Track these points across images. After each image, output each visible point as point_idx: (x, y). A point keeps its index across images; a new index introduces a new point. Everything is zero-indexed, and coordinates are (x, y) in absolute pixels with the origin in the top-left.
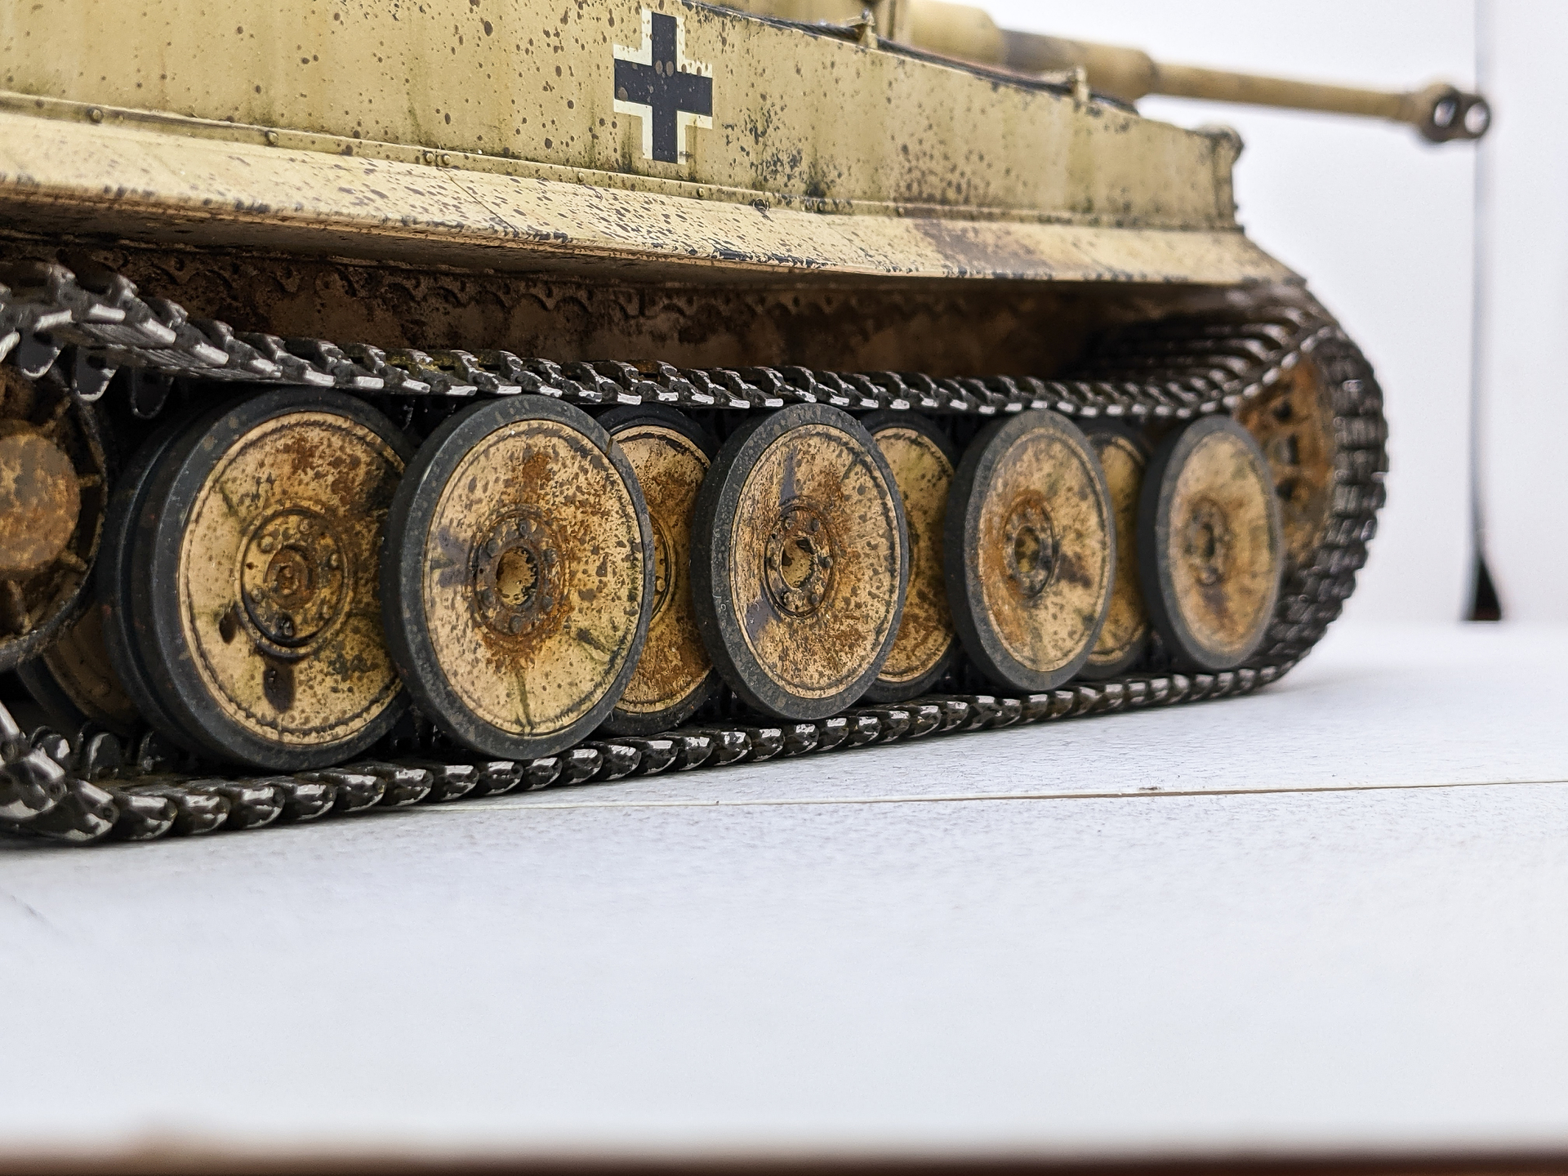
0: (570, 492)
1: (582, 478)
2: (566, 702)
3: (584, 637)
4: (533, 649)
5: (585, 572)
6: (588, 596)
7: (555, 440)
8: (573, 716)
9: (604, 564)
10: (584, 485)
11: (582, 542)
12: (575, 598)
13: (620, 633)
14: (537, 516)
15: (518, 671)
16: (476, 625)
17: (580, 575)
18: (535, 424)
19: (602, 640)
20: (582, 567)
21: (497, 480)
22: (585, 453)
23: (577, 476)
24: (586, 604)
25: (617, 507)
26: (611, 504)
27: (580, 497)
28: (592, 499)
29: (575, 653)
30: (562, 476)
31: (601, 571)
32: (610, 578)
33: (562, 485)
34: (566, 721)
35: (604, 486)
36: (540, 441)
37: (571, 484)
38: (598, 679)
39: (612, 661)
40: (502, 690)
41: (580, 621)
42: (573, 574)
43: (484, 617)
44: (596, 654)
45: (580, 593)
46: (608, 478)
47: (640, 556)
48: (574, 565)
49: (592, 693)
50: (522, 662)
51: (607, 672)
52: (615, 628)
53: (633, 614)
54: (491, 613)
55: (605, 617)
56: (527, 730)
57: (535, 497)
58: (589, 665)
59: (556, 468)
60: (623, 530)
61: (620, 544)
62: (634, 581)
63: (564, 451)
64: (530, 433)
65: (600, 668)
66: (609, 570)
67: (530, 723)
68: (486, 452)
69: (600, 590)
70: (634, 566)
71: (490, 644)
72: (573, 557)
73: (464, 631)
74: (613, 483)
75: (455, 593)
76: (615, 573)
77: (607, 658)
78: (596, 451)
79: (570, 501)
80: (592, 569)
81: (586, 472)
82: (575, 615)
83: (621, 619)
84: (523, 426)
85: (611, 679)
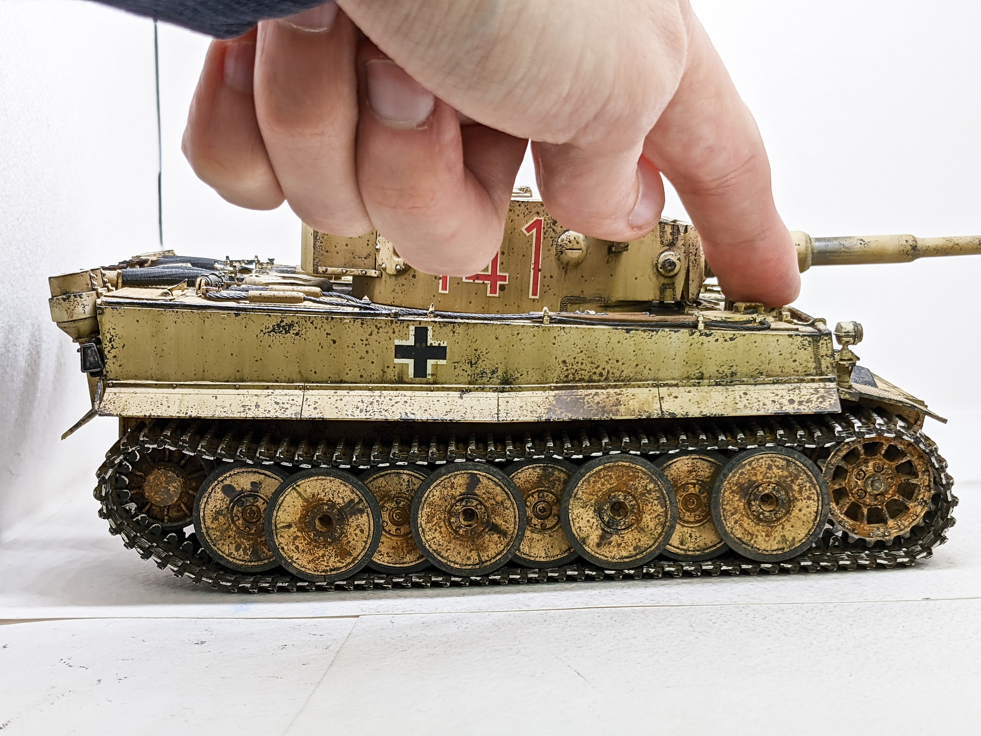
0: (325, 558)
1: (326, 564)
2: (284, 504)
3: (289, 526)
4: (303, 510)
5: (302, 543)
6: (296, 538)
7: (344, 564)
8: (280, 501)
9: (298, 550)
10: (323, 563)
11: (309, 550)
12: (299, 534)
13: (279, 536)
14: (330, 544)
15: (305, 500)
16: (330, 500)
17: (302, 541)
18: (356, 562)
19: (283, 530)
20: (304, 544)
21: (354, 540)
22: (331, 570)
23: (328, 563)
24: (295, 535)
25: (308, 567)
26: (310, 566)
27: (321, 559)
28: (317, 562)
29: (289, 519)
30: (332, 559)
31: (297, 548)
32: (293, 548)
33: (330, 557)
34: (282, 498)
35: (316, 568)
36: (349, 560)
37: (327, 560)
38: (277, 518)
39: (276, 526)
40: (309, 490)
41: (293, 529)
42: (305, 539)
43: (328, 505)
44: (283, 524)
45: (299, 537)
46: (318, 571)
47: (290, 561)
48: (306, 542)
49: (277, 513)
50: (305, 504)
51: (276, 522)
52: (281, 536)
53: (279, 545)
54: (326, 507)
55: (286, 536)
56: (295, 486)
57: (335, 547)
58: (283, 520)
59: (336, 559)
60: (300, 563)
61: (297, 559)
62: (285, 553)
63: (339, 565)
64: (355, 559)
65: (278, 522)
66: (295, 550)
67: (294, 488)
68: (366, 542)
69: (293, 542)
70: (289, 557)
71: (321, 499)
72: (309, 544)
73: (333, 495)
74: (315, 571)
75: (344, 502)
76: (293, 550)
77: (278, 526)
78: (329, 573)
79: (323, 556)
80: (300, 546)
81: (326, 566)
82: (296, 530)
83: (281, 540)
84: (360, 558)
85: (273, 521)
